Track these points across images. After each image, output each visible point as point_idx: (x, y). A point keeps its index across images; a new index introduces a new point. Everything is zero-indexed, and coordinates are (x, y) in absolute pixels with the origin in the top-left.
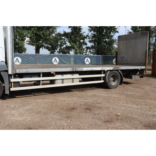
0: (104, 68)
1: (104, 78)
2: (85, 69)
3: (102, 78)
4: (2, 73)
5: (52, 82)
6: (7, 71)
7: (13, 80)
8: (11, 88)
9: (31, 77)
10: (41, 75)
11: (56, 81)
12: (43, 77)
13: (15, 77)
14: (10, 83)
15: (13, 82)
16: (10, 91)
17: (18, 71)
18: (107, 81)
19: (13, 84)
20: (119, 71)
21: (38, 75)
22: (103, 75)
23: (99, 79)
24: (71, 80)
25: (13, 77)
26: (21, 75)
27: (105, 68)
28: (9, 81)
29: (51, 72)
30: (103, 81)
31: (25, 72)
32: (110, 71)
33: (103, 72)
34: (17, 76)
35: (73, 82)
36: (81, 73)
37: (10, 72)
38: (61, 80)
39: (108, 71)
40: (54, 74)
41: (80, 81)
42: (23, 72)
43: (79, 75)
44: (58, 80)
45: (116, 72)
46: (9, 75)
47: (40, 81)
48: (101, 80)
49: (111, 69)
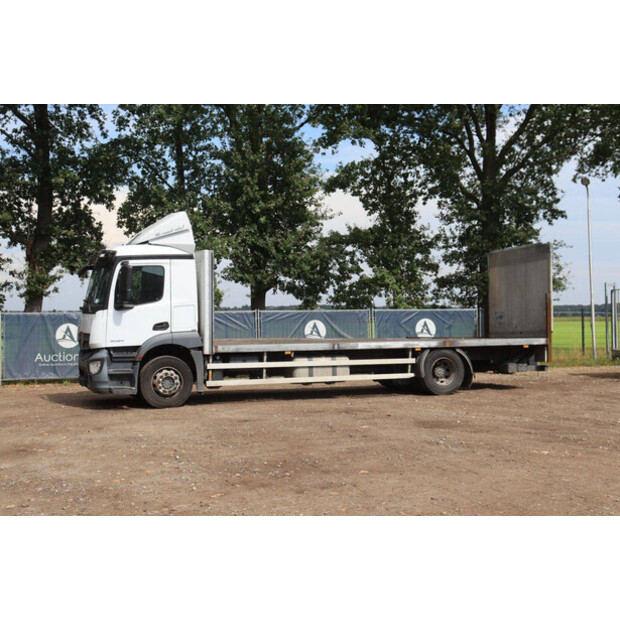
0: (411, 343)
1: (415, 368)
2: (362, 345)
3: (410, 366)
4: (193, 352)
6: (201, 348)
7: (211, 366)
8: (207, 382)
9: (244, 361)
10: (265, 358)
11: (297, 372)
12: (268, 360)
13: (215, 361)
14: (206, 371)
15: (210, 370)
16: (206, 388)
17: (221, 349)
18: (423, 376)
19: (210, 372)
20: (458, 350)
21: (258, 356)
22: (411, 360)
23: (402, 368)
24: (331, 369)
25: (211, 360)
26: (226, 357)
27: (416, 343)
28: (205, 367)
29: (284, 352)
30: (412, 375)
31: (234, 351)
32: (432, 349)
33: (410, 354)
34: (218, 358)
35: (334, 374)
36: (353, 354)
37: (207, 351)
38: (307, 370)
39: (423, 349)
40: (292, 355)
41: (352, 373)
42: (230, 351)
43: (350, 359)
44: (301, 370)
45: (448, 352)
46: (204, 356)
47: (262, 369)
48: (406, 372)
49: (434, 344)
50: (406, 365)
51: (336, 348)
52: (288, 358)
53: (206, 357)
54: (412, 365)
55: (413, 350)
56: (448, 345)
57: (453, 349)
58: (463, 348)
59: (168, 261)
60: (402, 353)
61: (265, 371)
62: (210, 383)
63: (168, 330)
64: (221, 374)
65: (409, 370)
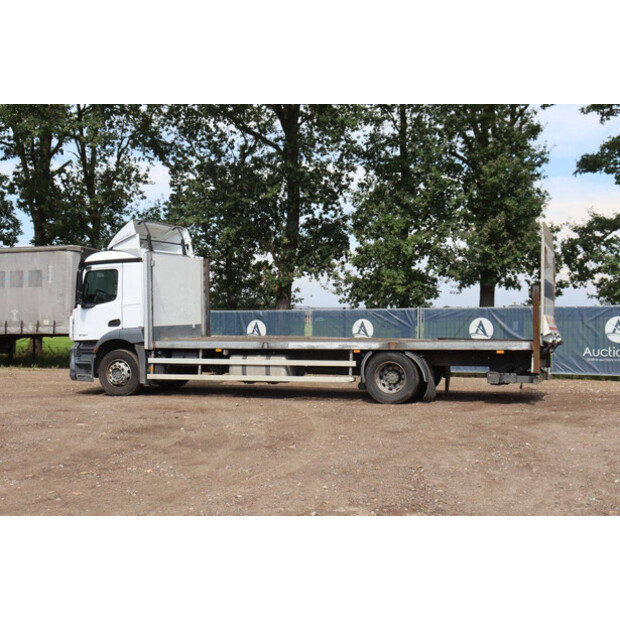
0: (348, 344)
2: (292, 345)
3: (351, 369)
4: (136, 346)
5: (224, 369)
6: (143, 343)
7: (152, 360)
8: (148, 375)
9: (184, 357)
10: (201, 354)
11: (231, 369)
12: (204, 357)
13: (156, 356)
14: (148, 365)
15: (152, 364)
16: (147, 380)
17: (158, 345)
18: (363, 381)
19: (152, 366)
20: (408, 354)
21: (193, 352)
22: (352, 363)
24: (264, 368)
25: (152, 355)
26: (169, 352)
27: (354, 344)
28: (147, 361)
31: (170, 347)
32: (375, 352)
33: (351, 356)
34: (160, 353)
35: (268, 373)
36: (290, 354)
38: (241, 368)
39: (364, 352)
40: (225, 353)
42: (166, 347)
43: (287, 359)
44: (235, 368)
45: (395, 355)
46: (146, 351)
47: (197, 365)
48: (347, 375)
49: (375, 346)
50: (347, 368)
51: (266, 347)
52: (220, 355)
53: (148, 353)
54: (353, 368)
55: (353, 351)
56: (393, 348)
57: (403, 352)
58: (414, 352)
59: (120, 264)
60: (342, 354)
61: (200, 367)
62: (151, 376)
63: (120, 327)
64: (162, 368)
65: (350, 373)
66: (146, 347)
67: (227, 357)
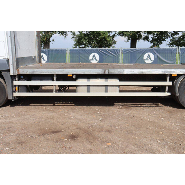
0: (169, 70)
1: (171, 89)
3: (167, 88)
6: (8, 71)
7: (16, 83)
8: (14, 93)
9: (41, 80)
10: (55, 78)
11: (78, 88)
12: (57, 80)
13: (19, 79)
14: (13, 86)
15: (17, 85)
16: (13, 97)
17: (22, 72)
18: (178, 95)
19: (17, 87)
22: (169, 83)
23: (161, 89)
24: (104, 87)
25: (17, 79)
26: (29, 77)
27: (173, 70)
29: (67, 75)
30: (169, 94)
31: (31, 73)
33: (168, 78)
34: (22, 77)
35: (106, 91)
38: (86, 87)
39: (179, 76)
40: (74, 77)
42: (28, 73)
43: (120, 81)
44: (81, 87)
46: (11, 76)
47: (52, 86)
48: (164, 91)
50: (165, 86)
51: (107, 73)
52: (71, 79)
53: (13, 77)
54: (169, 86)
55: (171, 75)
60: (162, 77)
62: (17, 94)
64: (25, 88)
65: (167, 90)
66: (12, 73)
67: (75, 80)
